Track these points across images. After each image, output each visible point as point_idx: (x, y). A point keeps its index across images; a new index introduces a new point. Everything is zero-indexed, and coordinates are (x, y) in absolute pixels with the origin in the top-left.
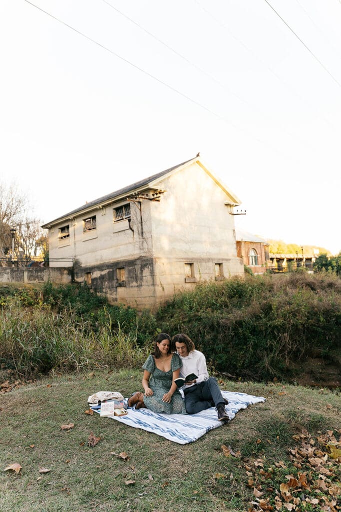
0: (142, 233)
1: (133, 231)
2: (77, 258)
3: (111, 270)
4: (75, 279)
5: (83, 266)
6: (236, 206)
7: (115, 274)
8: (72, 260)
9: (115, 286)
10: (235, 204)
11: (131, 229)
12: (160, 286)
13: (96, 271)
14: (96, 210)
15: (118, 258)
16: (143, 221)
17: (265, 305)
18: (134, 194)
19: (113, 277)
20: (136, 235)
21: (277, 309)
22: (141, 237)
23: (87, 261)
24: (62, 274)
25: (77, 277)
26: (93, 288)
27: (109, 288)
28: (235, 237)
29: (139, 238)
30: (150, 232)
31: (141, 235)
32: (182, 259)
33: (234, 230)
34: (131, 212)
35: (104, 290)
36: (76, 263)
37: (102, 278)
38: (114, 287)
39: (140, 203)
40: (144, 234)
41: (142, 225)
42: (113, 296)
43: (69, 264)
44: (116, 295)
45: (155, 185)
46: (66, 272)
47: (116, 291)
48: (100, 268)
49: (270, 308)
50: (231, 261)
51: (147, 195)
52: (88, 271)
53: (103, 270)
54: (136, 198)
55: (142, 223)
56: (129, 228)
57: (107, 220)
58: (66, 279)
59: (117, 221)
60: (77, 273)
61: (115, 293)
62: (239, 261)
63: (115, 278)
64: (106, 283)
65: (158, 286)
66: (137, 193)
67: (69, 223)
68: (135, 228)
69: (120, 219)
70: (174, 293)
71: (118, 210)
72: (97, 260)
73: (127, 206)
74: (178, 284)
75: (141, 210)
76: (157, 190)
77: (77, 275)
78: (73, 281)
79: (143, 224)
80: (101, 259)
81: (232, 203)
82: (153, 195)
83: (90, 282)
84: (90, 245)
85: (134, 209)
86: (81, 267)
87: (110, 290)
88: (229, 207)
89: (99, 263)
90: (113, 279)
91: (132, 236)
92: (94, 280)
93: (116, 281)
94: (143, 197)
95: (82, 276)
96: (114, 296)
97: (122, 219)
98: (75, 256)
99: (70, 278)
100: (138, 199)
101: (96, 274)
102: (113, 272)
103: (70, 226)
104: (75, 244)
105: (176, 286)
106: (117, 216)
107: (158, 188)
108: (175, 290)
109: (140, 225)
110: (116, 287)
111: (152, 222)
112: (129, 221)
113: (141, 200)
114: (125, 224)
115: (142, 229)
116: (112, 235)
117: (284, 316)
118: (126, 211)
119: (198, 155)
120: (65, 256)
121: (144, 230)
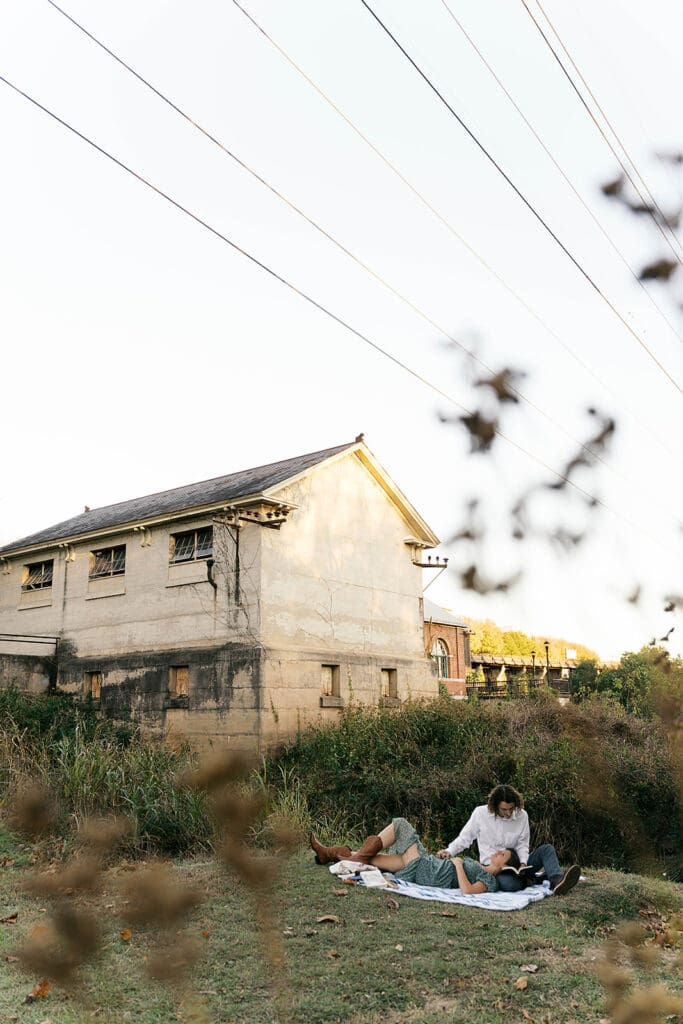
0: (237, 593)
1: (215, 586)
2: (67, 636)
3: (155, 669)
4: (58, 684)
5: (80, 655)
6: (427, 547)
7: (164, 680)
8: (54, 641)
9: (161, 707)
10: (426, 544)
11: (211, 581)
12: (270, 710)
13: (113, 669)
14: (130, 533)
15: (174, 644)
16: (241, 568)
17: (500, 760)
18: (225, 509)
19: (157, 685)
20: (222, 596)
21: (526, 772)
22: (233, 601)
23: (90, 644)
24: (30, 670)
25: (64, 682)
26: (102, 708)
27: (146, 710)
28: (422, 613)
29: (229, 604)
30: (257, 592)
31: (233, 596)
32: (318, 654)
33: (421, 599)
34: (215, 546)
35: (132, 716)
36: (63, 648)
37: (129, 686)
38: (158, 709)
39: (236, 528)
40: (242, 596)
41: (237, 576)
42: (153, 730)
43: (45, 650)
44: (162, 726)
45: (273, 495)
46: (38, 667)
47: (164, 718)
48: (126, 662)
49: (510, 767)
50: (413, 666)
51: (257, 515)
52: (95, 668)
53: (133, 669)
54: (230, 518)
55: (238, 570)
56: (207, 579)
57: (149, 555)
58: (38, 683)
59: (177, 562)
60: (62, 672)
61: (159, 722)
62: (429, 667)
63: (162, 688)
64: (139, 697)
65: (266, 710)
66: (232, 507)
67: (55, 557)
68: (220, 580)
69: (185, 557)
70: (297, 728)
71: (181, 539)
72: (117, 645)
73: (206, 533)
74: (305, 709)
75: (237, 544)
76: (278, 504)
77: (63, 677)
78: (52, 690)
79: (241, 573)
80: (130, 641)
81: (420, 542)
82: (269, 515)
83: (97, 694)
84: (104, 610)
85: (221, 539)
86: (76, 657)
87: (148, 716)
88: (413, 550)
89: (122, 651)
90: (157, 691)
91: (212, 597)
92: (105, 690)
93: (164, 695)
94: (249, 517)
95: (76, 680)
96: (157, 730)
97: (191, 559)
98: (62, 633)
99: (46, 681)
100: (233, 522)
101: (116, 677)
102: (159, 674)
103: (55, 563)
104: (64, 603)
105: (301, 712)
106: (177, 552)
107: (280, 500)
108: (299, 722)
109: (232, 575)
110: (165, 710)
111: (263, 571)
112: (210, 564)
113: (241, 523)
114: (199, 570)
115: (237, 583)
116: (165, 591)
117: (541, 783)
118: (200, 541)
119: (359, 439)
120: (33, 630)
121: (243, 586)
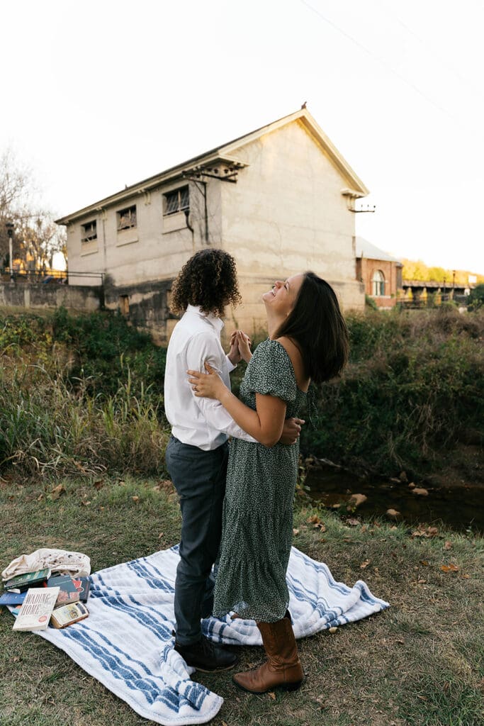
0: (207, 234)
1: (192, 231)
2: (110, 272)
3: (158, 293)
4: (106, 304)
5: (117, 284)
6: (360, 197)
7: (163, 300)
8: (100, 275)
9: (163, 318)
10: (359, 194)
11: (189, 227)
12: (232, 320)
13: (135, 293)
14: (136, 196)
15: (170, 274)
16: (208, 215)
17: (396, 357)
18: (195, 169)
19: (160, 303)
20: (197, 238)
21: (416, 365)
22: (204, 241)
23: (123, 277)
24: (85, 296)
25: (109, 303)
26: (131, 319)
27: (155, 320)
28: (354, 248)
29: (202, 244)
30: (220, 233)
31: (204, 238)
32: (269, 279)
33: (354, 238)
34: (191, 201)
35: (147, 324)
36: (108, 280)
37: (145, 304)
38: (162, 320)
39: (204, 184)
40: (210, 236)
41: (206, 222)
42: (160, 333)
43: (97, 282)
44: (165, 331)
45: (229, 154)
46: (91, 293)
47: (165, 325)
48: (141, 288)
49: (404, 362)
50: (345, 286)
51: (216, 171)
52: (125, 293)
53: (145, 293)
54: (198, 176)
55: (206, 217)
56: (186, 226)
57: (151, 210)
58: (92, 304)
59: (169, 214)
60: (108, 296)
61: (163, 328)
62: (359, 287)
63: (163, 305)
64: (151, 312)
65: (229, 320)
66: (199, 167)
67: (96, 218)
68: (195, 226)
69: (172, 211)
70: (253, 332)
71: (170, 196)
72: (137, 277)
73: (185, 190)
74: (260, 319)
75: (205, 196)
76: (233, 162)
77: (108, 300)
78: (102, 307)
79: (209, 219)
80: (144, 274)
81: (354, 192)
82: (226, 171)
83: (127, 310)
84: (127, 253)
85: (195, 194)
86: (114, 286)
87: (157, 324)
88: (349, 199)
89: (140, 281)
90: (160, 307)
91: (191, 239)
92: (132, 307)
93: (165, 310)
94: (209, 173)
95: (115, 301)
96: (162, 333)
97: (177, 212)
98: (106, 270)
99: (97, 302)
100: (201, 178)
101: (136, 298)
102: (161, 295)
103: (98, 222)
104: (105, 250)
105: (256, 321)
106: (168, 206)
107: (235, 159)
108: (255, 328)
109: (203, 221)
110: (166, 320)
111: (223, 217)
112: (187, 214)
113: (206, 179)
114: (180, 219)
115: (207, 228)
116: (161, 237)
117: (427, 377)
118: (182, 198)
119: (304, 107)
120: (90, 269)
121: (210, 229)
